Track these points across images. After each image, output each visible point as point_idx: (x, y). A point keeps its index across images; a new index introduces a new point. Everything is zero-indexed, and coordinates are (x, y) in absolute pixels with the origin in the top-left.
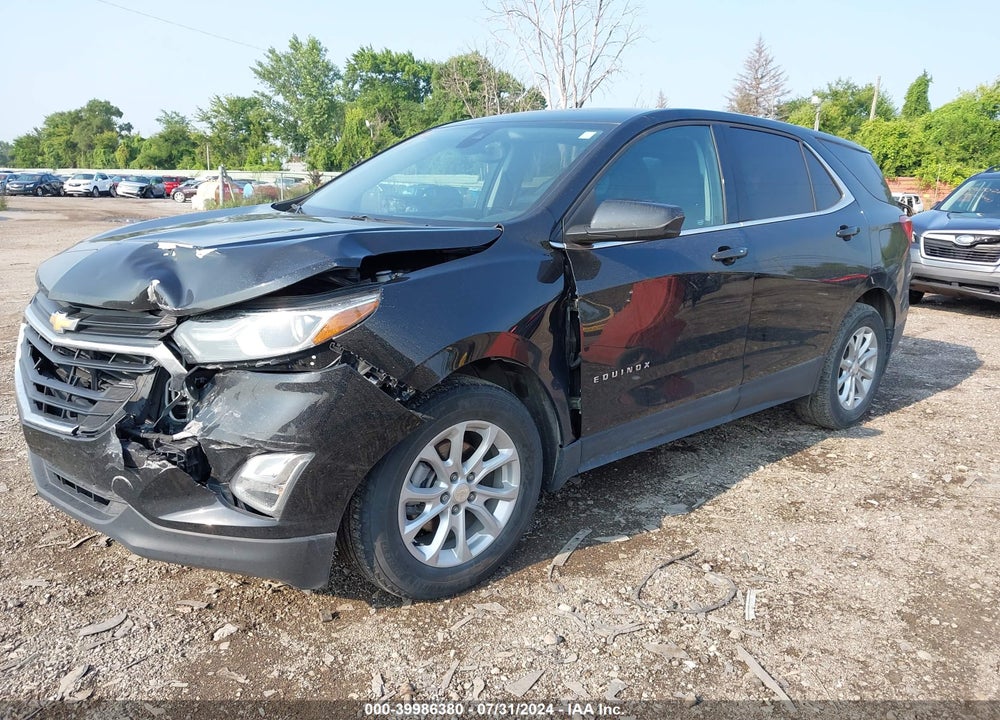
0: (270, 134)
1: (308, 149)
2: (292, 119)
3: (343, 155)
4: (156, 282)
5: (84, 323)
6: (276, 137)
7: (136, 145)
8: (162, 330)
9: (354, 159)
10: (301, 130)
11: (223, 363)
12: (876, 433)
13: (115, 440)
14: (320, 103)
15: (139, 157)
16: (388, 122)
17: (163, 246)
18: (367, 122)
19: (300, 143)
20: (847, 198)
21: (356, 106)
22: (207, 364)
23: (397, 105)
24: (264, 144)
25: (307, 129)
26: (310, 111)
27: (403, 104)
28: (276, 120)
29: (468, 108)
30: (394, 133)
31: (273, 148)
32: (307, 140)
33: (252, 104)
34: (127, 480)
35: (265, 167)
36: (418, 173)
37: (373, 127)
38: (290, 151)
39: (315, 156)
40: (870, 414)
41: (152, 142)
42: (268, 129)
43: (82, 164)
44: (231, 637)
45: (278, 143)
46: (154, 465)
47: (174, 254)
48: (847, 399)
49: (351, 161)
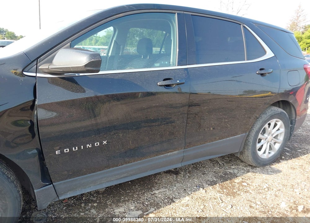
7: (98, 39)
15: (98, 42)
20: (269, 54)
40: (281, 159)
41: (102, 38)
43: (83, 44)
48: (264, 153)
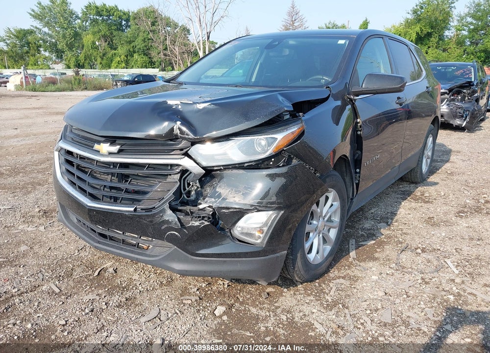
0: (41, 49)
1: (64, 57)
2: (54, 41)
3: (85, 60)
4: (179, 123)
5: (123, 148)
6: (45, 51)
8: (182, 150)
9: (91, 62)
10: (59, 47)
11: (223, 166)
12: (436, 184)
13: (169, 212)
14: (69, 32)
16: (107, 43)
17: (170, 102)
18: (97, 43)
19: (60, 54)
20: (424, 74)
21: (88, 34)
22: (214, 167)
23: (112, 34)
24: (38, 55)
25: (63, 46)
26: (64, 36)
27: (115, 33)
28: (45, 41)
29: (151, 35)
30: (111, 48)
31: (44, 57)
32: (63, 52)
33: (31, 32)
34: (177, 234)
35: (41, 67)
36: (127, 68)
37: (100, 45)
38: (54, 58)
39: (69, 61)
42: (40, 46)
44: (225, 313)
45: (47, 54)
46: (197, 224)
47: (180, 107)
49: (89, 63)
